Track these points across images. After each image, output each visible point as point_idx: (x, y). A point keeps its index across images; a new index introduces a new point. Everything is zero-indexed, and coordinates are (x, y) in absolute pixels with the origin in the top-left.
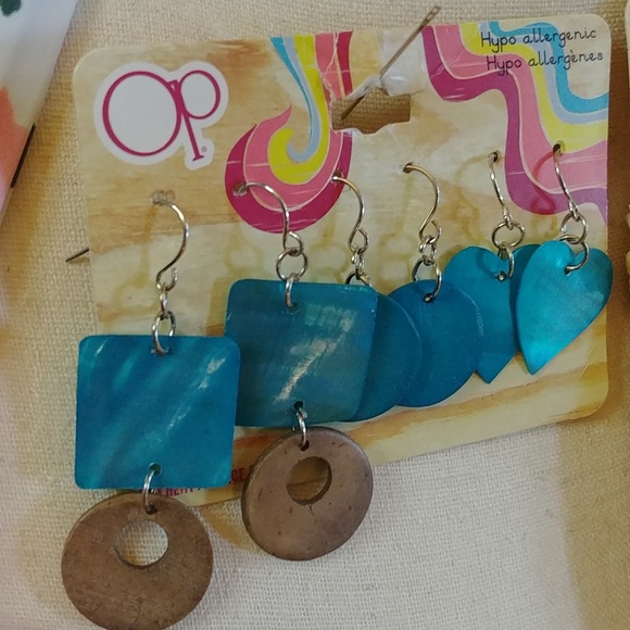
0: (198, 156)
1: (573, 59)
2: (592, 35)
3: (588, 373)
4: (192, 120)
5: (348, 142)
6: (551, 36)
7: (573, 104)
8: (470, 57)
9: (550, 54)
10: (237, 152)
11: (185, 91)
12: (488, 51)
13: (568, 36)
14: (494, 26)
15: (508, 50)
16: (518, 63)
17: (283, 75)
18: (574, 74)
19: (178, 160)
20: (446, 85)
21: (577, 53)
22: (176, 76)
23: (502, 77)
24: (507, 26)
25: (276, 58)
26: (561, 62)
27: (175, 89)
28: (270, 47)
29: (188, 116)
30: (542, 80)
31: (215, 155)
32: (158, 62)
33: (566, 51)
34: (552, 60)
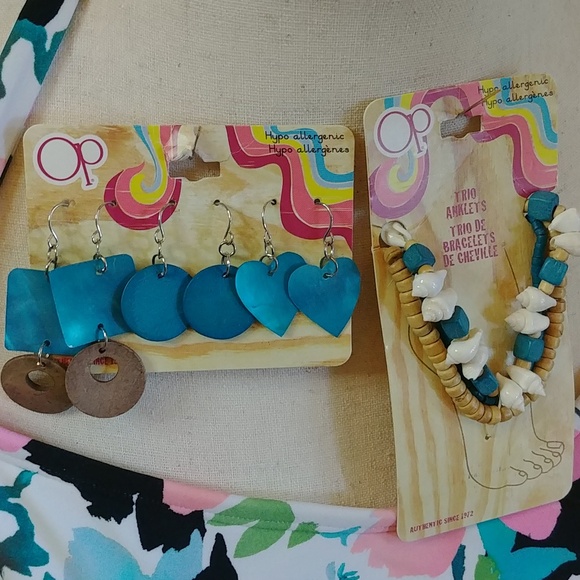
0: (89, 184)
1: (328, 150)
2: (341, 137)
4: (86, 165)
5: (178, 185)
6: (312, 136)
7: (327, 176)
8: (257, 144)
9: (312, 146)
10: (112, 183)
11: (83, 149)
12: (270, 142)
13: (324, 137)
14: (274, 128)
15: (283, 142)
16: (290, 150)
17: (140, 146)
18: (328, 159)
19: (78, 184)
20: (241, 159)
21: (330, 147)
22: (78, 141)
23: (280, 157)
24: (282, 129)
25: (136, 136)
26: (321, 152)
27: (78, 148)
28: (133, 130)
29: (84, 162)
30: (307, 161)
31: (99, 184)
32: (68, 133)
33: (323, 146)
34: (313, 150)
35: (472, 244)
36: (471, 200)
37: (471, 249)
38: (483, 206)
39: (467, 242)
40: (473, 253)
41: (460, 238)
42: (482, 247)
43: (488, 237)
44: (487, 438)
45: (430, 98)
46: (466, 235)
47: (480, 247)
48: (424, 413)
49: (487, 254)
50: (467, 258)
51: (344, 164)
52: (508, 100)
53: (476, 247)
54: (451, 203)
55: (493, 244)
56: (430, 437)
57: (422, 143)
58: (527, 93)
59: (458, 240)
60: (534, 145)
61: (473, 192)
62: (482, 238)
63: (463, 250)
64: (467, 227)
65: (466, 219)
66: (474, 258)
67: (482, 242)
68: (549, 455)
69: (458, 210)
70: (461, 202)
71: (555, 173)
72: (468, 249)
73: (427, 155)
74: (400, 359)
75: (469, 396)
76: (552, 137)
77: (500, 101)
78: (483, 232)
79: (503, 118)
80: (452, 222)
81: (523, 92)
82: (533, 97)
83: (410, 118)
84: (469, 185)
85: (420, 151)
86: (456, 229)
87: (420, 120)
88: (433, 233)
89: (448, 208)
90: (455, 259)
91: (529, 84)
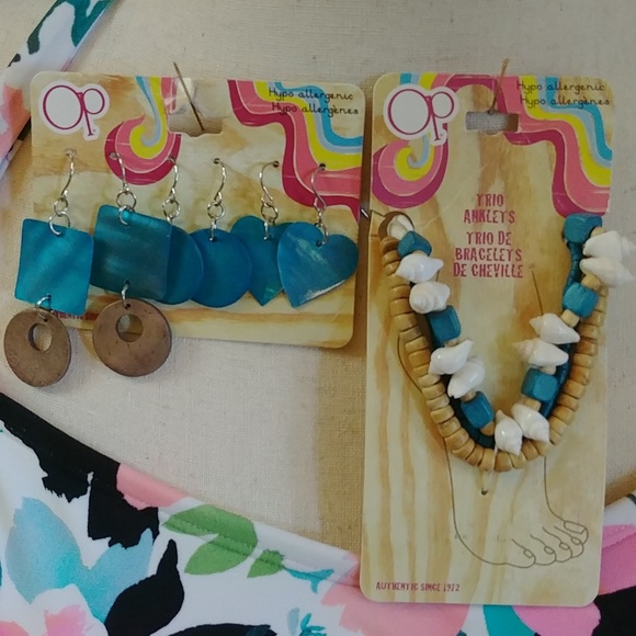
0: (90, 134)
1: (335, 111)
2: (350, 97)
3: (338, 319)
4: (89, 115)
5: (178, 139)
6: (319, 95)
7: (334, 139)
8: (260, 101)
9: (318, 106)
10: (112, 135)
11: (86, 99)
12: (274, 99)
13: (332, 96)
14: (279, 85)
15: (287, 100)
16: (294, 109)
17: (141, 97)
18: (335, 121)
19: (80, 134)
20: (244, 116)
21: (338, 108)
22: (82, 90)
23: (284, 116)
24: (287, 86)
25: (138, 87)
26: (327, 112)
27: (81, 97)
28: (135, 81)
29: (87, 112)
30: (312, 122)
31: (100, 135)
32: (72, 82)
33: (330, 106)
34: (319, 110)
35: (491, 257)
36: (496, 207)
37: (489, 263)
38: (511, 217)
39: (486, 254)
40: (492, 268)
41: (478, 248)
42: (505, 263)
43: (513, 254)
44: (484, 493)
45: (456, 83)
46: (486, 246)
47: (502, 263)
48: (405, 438)
49: (509, 273)
50: (483, 272)
51: (353, 127)
52: (553, 103)
53: (497, 263)
54: (472, 207)
55: (519, 263)
56: (409, 470)
57: (440, 130)
58: (577, 97)
59: (474, 249)
60: (582, 158)
61: (500, 199)
62: (506, 253)
63: (479, 262)
64: (488, 237)
65: (486, 227)
66: (492, 273)
67: (505, 257)
68: (566, 539)
69: (479, 216)
70: (484, 207)
71: (607, 196)
72: (485, 262)
73: (446, 145)
74: (383, 367)
75: (455, 425)
76: (606, 154)
77: (542, 102)
78: (508, 247)
79: (545, 122)
80: (470, 227)
81: (571, 95)
82: (584, 103)
83: (429, 101)
84: (496, 188)
85: (437, 139)
86: (473, 236)
87: (441, 104)
88: (445, 235)
89: (467, 211)
90: (468, 271)
91: (580, 88)
